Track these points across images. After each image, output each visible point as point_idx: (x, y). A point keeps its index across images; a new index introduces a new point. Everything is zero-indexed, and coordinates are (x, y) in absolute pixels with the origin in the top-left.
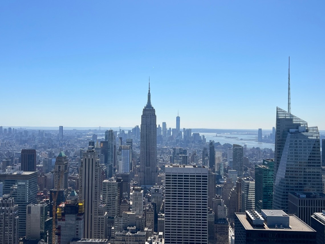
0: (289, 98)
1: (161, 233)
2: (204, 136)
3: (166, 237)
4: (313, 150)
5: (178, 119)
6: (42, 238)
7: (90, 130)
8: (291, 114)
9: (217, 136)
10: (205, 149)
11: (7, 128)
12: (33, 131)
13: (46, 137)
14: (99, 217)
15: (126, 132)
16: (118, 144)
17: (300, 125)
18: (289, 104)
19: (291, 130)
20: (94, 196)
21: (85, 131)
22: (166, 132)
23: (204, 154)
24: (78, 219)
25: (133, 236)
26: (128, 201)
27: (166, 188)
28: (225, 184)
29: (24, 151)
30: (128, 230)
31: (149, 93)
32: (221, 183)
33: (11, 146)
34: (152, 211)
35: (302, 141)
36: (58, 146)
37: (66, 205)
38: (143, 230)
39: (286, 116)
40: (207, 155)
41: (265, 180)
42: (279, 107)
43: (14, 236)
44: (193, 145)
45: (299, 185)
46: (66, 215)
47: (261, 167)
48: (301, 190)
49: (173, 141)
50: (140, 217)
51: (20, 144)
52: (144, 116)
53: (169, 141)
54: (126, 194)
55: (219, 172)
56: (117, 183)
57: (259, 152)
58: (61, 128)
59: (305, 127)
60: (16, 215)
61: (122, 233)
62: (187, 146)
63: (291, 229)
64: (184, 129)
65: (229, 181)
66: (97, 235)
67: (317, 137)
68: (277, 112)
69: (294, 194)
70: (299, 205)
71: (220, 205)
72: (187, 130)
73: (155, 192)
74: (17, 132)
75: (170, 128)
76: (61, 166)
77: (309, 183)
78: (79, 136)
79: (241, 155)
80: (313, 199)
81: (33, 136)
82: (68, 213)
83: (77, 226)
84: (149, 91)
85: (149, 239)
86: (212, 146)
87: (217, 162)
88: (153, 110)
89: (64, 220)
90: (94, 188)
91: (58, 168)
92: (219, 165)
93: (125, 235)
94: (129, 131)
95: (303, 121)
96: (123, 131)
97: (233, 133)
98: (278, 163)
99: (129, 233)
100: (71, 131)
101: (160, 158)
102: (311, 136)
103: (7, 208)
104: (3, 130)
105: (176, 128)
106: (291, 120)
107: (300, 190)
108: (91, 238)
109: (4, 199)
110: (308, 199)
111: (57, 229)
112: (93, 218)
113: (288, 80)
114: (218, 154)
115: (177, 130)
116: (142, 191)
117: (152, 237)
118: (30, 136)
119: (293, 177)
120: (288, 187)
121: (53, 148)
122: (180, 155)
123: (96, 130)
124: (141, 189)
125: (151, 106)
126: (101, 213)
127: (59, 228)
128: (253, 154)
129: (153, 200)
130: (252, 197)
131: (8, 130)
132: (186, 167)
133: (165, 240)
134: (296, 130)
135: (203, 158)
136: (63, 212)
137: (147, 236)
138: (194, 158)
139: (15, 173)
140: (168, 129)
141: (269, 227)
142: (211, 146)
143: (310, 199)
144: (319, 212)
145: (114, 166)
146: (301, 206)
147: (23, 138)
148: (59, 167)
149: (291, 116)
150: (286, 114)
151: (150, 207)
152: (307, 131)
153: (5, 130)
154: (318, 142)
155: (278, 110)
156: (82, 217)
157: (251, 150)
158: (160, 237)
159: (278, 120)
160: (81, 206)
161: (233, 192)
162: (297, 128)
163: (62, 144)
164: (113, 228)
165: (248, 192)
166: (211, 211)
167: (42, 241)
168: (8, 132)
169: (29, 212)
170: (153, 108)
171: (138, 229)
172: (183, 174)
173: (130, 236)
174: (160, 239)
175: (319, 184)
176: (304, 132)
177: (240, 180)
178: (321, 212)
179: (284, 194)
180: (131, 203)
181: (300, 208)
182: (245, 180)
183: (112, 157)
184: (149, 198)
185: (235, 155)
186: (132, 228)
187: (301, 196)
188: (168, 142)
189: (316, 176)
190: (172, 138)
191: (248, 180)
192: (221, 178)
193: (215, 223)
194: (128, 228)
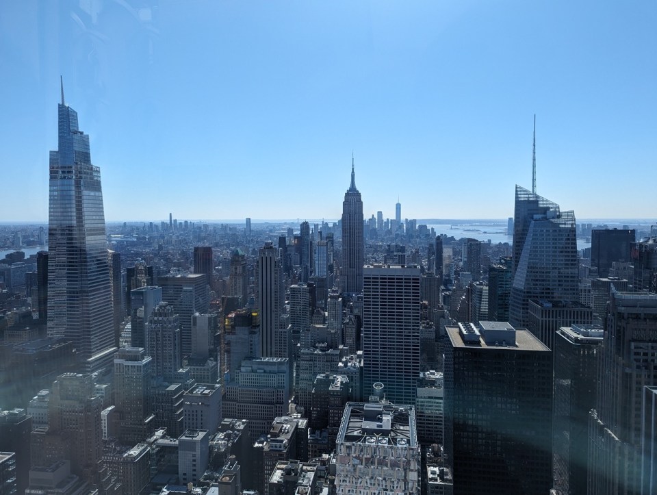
0: (533, 173)
1: (360, 352)
2: (433, 229)
3: (365, 357)
4: (566, 243)
5: (398, 207)
6: (211, 355)
7: (285, 223)
8: (536, 194)
9: (451, 229)
10: (431, 245)
11: (183, 222)
12: (215, 226)
13: (230, 233)
14: (281, 330)
15: (331, 225)
16: (317, 240)
17: (548, 208)
18: (534, 180)
19: (536, 216)
20: (273, 304)
21: (279, 225)
22: (382, 224)
23: (430, 252)
24: (252, 333)
25: (323, 355)
26: (322, 312)
27: (365, 291)
28: (454, 291)
29: (196, 249)
30: (317, 348)
31: (353, 172)
32: (450, 290)
33: (186, 243)
34: (353, 324)
35: (551, 231)
36: (245, 243)
37: (237, 315)
38: (336, 348)
39: (529, 198)
40: (433, 254)
41: (501, 284)
42: (520, 185)
43: (175, 353)
44: (418, 240)
45: (545, 291)
46: (236, 328)
47: (495, 267)
48: (549, 297)
49: (391, 236)
50: (332, 331)
51: (198, 241)
52: (346, 203)
53: (386, 235)
54: (322, 303)
55: (448, 275)
56: (308, 288)
57: (507, 249)
58: (248, 220)
59: (555, 211)
60: (176, 327)
61: (309, 352)
62: (410, 242)
63: (517, 346)
64: (406, 220)
65: (460, 287)
66: (279, 353)
67: (572, 225)
68: (516, 191)
69: (537, 302)
70: (542, 317)
71: (443, 317)
72: (411, 221)
73: (358, 300)
74: (195, 226)
75: (388, 219)
76: (238, 267)
77: (560, 289)
78: (271, 231)
79: (478, 252)
80: (562, 309)
81: (215, 231)
82: (239, 326)
83: (251, 341)
84: (353, 169)
85: (344, 360)
86: (441, 241)
87: (445, 262)
88: (359, 195)
89: (234, 334)
90: (273, 295)
91: (234, 270)
92: (448, 266)
93: (313, 354)
94: (335, 224)
95: (553, 204)
96: (327, 224)
97: (474, 224)
98: (517, 261)
99: (318, 352)
100: (262, 224)
101: (372, 258)
102: (563, 224)
103: (165, 319)
104: (178, 224)
105: (395, 219)
106: (536, 202)
107: (546, 297)
108: (267, 356)
109: (161, 307)
110: (554, 309)
111: (226, 344)
112: (273, 332)
113: (532, 147)
114: (447, 252)
115: (397, 222)
116: (340, 299)
117: (348, 357)
118: (211, 231)
119: (543, 280)
120: (530, 293)
121: (238, 246)
122: (395, 253)
123: (292, 223)
124: (339, 297)
125: (355, 189)
126: (283, 325)
127: (228, 344)
128: (499, 251)
129: (356, 311)
130: (485, 307)
131: (183, 224)
132: (391, 267)
133: (364, 361)
134: (543, 216)
135: (429, 258)
136: (232, 323)
137: (341, 356)
138: (416, 257)
139: (179, 276)
140: (385, 220)
141: (487, 343)
142: (438, 241)
143: (558, 309)
144: (567, 326)
145: (311, 267)
146: (544, 319)
147: (203, 235)
148: (236, 268)
149: (537, 197)
150: (529, 195)
151: (350, 319)
152: (559, 217)
153: (181, 223)
154: (573, 231)
155: (518, 190)
156: (257, 330)
157: (496, 246)
158: (359, 356)
159: (518, 203)
160: (255, 316)
161: (463, 301)
162: (545, 213)
163: (249, 241)
164: (299, 345)
165: (481, 301)
166: (432, 325)
167: (211, 360)
168: (183, 227)
169: (195, 324)
170: (358, 191)
171: (329, 347)
172: (387, 277)
173: (319, 355)
174: (358, 360)
175: (574, 289)
176: (553, 218)
177: (471, 285)
178: (570, 326)
179: (524, 302)
180: (326, 314)
181: (542, 321)
182: (477, 285)
183: (308, 258)
184: (351, 308)
185: (470, 252)
186: (323, 345)
187: (545, 305)
188: (385, 237)
189: (570, 279)
190: (389, 232)
191: (481, 284)
192: (451, 283)
193: (436, 341)
194: (317, 345)
